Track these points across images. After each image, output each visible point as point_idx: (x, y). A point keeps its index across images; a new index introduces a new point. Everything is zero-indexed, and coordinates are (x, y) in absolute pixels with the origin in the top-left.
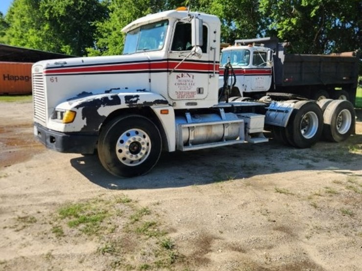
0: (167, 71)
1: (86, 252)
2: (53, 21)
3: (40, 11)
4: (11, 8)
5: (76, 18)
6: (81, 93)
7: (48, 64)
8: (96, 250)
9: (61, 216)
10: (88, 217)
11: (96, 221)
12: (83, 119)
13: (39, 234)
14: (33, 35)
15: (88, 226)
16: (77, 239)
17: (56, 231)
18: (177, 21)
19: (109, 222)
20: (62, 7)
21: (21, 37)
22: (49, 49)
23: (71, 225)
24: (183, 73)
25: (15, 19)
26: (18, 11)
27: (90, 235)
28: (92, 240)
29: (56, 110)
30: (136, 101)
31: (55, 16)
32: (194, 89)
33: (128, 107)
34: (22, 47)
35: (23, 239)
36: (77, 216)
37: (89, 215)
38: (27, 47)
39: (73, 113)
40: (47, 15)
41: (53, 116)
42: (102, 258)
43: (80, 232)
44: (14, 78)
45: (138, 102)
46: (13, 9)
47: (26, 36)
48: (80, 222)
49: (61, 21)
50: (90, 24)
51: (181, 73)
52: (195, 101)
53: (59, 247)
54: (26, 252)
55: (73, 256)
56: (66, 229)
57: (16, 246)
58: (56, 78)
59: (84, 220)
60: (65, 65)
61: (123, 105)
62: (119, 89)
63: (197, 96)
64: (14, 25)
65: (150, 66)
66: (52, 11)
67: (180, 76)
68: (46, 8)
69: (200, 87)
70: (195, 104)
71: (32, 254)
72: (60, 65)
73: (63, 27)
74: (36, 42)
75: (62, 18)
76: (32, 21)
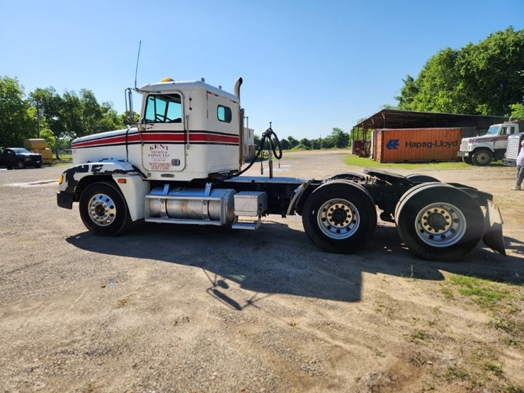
0: (141, 143)
1: (476, 320)
2: (469, 78)
3: (454, 70)
4: (423, 72)
5: (501, 69)
8: (488, 322)
9: (452, 282)
10: (483, 291)
11: (492, 297)
12: (66, 181)
13: (428, 290)
14: (442, 97)
15: (482, 299)
16: (468, 306)
17: (446, 293)
19: (509, 302)
20: (483, 59)
21: (429, 101)
22: (460, 111)
23: (462, 292)
24: (157, 145)
25: (425, 83)
26: (430, 74)
27: (483, 307)
28: (485, 312)
30: (99, 170)
31: (473, 72)
32: (169, 161)
33: (92, 174)
34: (429, 112)
35: (413, 289)
36: (470, 287)
37: (484, 289)
38: (434, 111)
39: (62, 177)
40: (462, 73)
42: (494, 332)
43: (471, 301)
44: (417, 145)
45: (102, 171)
46: (425, 72)
47: (435, 99)
48: (473, 293)
49: (480, 77)
50: (519, 74)
51: (154, 145)
52: (171, 173)
53: (447, 307)
54: (415, 300)
55: (461, 319)
56: (456, 294)
57: (407, 293)
59: (478, 293)
61: (90, 173)
63: (173, 168)
64: (423, 89)
65: (126, 139)
66: (469, 67)
67: (154, 147)
68: (462, 64)
69: (175, 158)
70: (172, 176)
71: (421, 303)
73: (482, 82)
74: (445, 105)
75: (481, 73)
76: (444, 82)
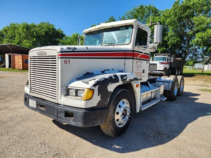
0: (133, 58)
6: (86, 73)
7: (62, 49)
12: (99, 95)
18: (138, 27)
24: (138, 60)
29: (69, 87)
30: (126, 79)
32: (142, 70)
33: (122, 84)
39: (92, 90)
41: (66, 93)
52: (141, 78)
58: (69, 61)
60: (75, 50)
61: (120, 82)
62: (109, 70)
63: (143, 75)
65: (125, 54)
67: (137, 62)
69: (144, 69)
72: (72, 50)
